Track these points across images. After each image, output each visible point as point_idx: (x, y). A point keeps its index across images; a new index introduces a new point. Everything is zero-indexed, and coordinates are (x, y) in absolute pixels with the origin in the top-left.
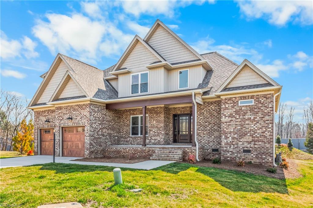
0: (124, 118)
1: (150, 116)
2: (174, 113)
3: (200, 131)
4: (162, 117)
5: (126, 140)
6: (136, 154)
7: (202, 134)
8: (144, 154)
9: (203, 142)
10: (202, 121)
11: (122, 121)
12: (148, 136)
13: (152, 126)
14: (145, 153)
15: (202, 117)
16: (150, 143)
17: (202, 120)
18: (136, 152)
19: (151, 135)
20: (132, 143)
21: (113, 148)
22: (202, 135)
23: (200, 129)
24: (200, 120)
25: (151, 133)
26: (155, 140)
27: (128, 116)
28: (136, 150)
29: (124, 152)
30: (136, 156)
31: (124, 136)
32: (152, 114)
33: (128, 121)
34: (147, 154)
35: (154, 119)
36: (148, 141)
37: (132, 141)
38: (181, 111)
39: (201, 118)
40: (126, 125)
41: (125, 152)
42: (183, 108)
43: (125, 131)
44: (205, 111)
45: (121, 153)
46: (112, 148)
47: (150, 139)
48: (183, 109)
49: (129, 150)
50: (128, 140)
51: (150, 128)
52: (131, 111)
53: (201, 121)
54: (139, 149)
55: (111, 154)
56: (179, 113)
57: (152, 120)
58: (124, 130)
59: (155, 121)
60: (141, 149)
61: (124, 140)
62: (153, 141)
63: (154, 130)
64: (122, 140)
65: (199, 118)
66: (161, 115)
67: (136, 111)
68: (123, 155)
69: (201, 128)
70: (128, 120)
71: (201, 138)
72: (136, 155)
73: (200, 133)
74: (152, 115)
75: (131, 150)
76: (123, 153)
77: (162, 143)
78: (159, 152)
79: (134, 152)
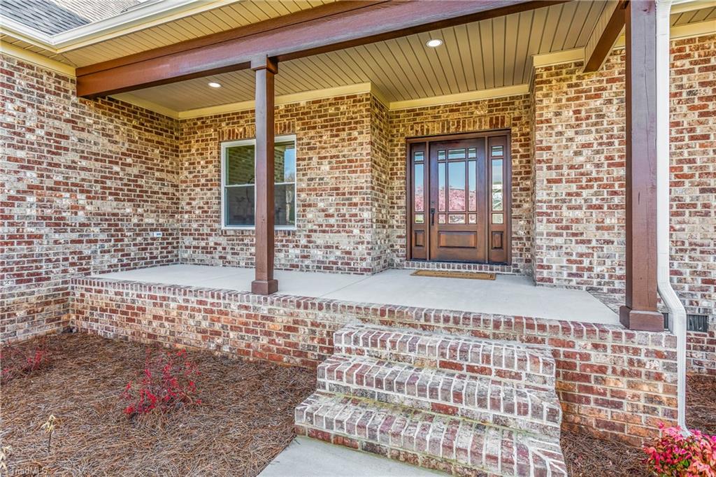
0: (193, 151)
1: (305, 141)
2: (411, 133)
3: (578, 214)
4: (361, 144)
5: (203, 244)
6: (218, 333)
7: (593, 226)
8: (264, 341)
9: (597, 270)
10: (589, 160)
11: (187, 164)
12: (295, 228)
13: (314, 184)
14: (268, 334)
15: (590, 138)
16: (307, 262)
17: (586, 152)
18: (217, 327)
19: (310, 226)
20: (229, 257)
21: (107, 292)
22: (591, 232)
23: (576, 201)
24: (577, 153)
25: (310, 216)
26: (328, 247)
27: (212, 144)
28: (221, 312)
29: (155, 317)
30: (219, 347)
31: (195, 225)
32: (312, 133)
33: (210, 166)
34: (280, 341)
35: (323, 153)
36: (298, 251)
37: (228, 250)
38: (446, 124)
39: (581, 139)
40: (203, 181)
41: (160, 318)
42: (453, 109)
43: (199, 208)
44: (610, 101)
45: (144, 322)
46: (100, 292)
47: (303, 241)
48: (456, 115)
49: (180, 307)
50: (212, 244)
51: (303, 195)
52: (223, 124)
53: (580, 159)
54: (234, 306)
55: (97, 321)
56: (436, 132)
57: (315, 160)
58: (194, 203)
59: (325, 162)
60: (244, 312)
61: (195, 243)
62: (318, 254)
63: (321, 205)
64: (187, 244)
65: (571, 140)
66: (355, 134)
67: (242, 122)
68: (150, 331)
69: (585, 193)
70: (211, 162)
71: (582, 249)
72: (219, 341)
73: (577, 221)
74: (312, 138)
75: (193, 309)
76: (150, 323)
77: (364, 265)
78: (361, 352)
79: (205, 324)
